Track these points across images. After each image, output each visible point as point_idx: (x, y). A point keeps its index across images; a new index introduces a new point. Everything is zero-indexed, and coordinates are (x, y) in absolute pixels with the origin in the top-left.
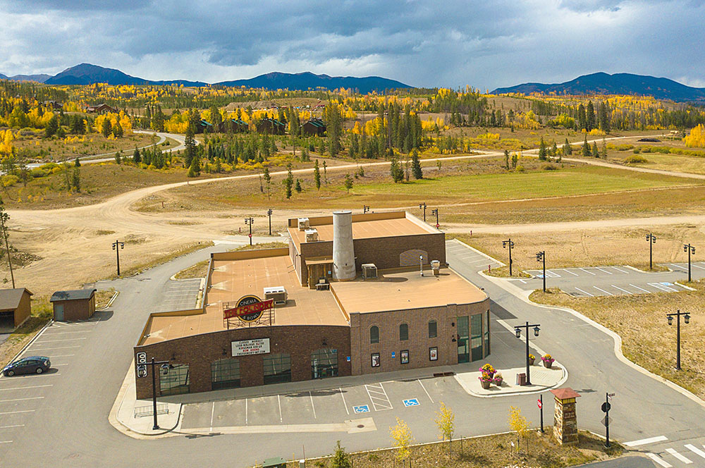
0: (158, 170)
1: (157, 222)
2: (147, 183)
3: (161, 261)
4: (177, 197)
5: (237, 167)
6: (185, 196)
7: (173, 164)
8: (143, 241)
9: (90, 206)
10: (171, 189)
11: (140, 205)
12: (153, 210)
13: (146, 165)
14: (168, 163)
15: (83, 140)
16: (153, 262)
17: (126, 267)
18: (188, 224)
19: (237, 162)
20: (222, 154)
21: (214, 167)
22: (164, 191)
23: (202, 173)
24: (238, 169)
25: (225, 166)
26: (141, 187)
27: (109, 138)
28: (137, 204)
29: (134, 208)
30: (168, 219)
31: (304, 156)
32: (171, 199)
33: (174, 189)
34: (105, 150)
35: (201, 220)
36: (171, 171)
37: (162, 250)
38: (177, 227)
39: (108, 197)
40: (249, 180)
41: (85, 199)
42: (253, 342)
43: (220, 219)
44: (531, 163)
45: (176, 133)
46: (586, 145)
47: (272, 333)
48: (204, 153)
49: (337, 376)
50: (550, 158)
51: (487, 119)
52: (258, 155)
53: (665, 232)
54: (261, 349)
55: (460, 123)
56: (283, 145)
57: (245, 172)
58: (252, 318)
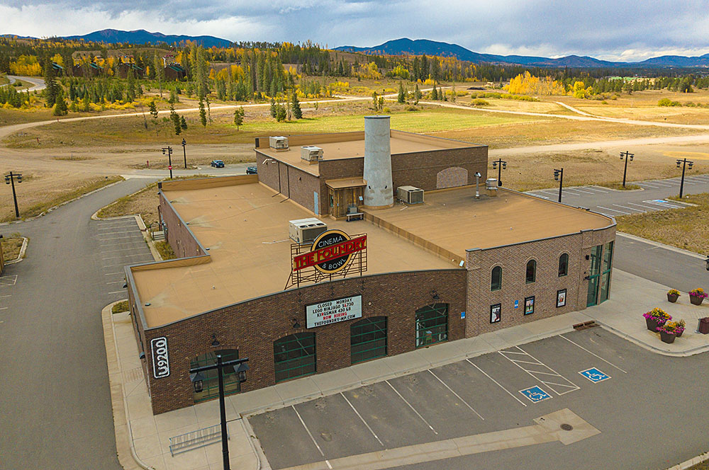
0: (16, 109)
1: (40, 158)
3: (67, 199)
4: (51, 134)
5: (106, 106)
6: (60, 133)
7: (32, 104)
8: (30, 178)
10: (40, 126)
11: (9, 142)
12: (27, 146)
14: (27, 102)
16: (57, 200)
19: (103, 102)
20: (85, 95)
21: (81, 106)
22: (32, 128)
23: (69, 112)
24: (107, 109)
25: (92, 105)
28: (4, 141)
31: (173, 97)
32: (44, 136)
33: (44, 126)
36: (31, 110)
37: (59, 188)
38: (68, 162)
42: (338, 303)
43: (115, 154)
44: (393, 105)
45: (25, 75)
46: (435, 91)
47: (365, 286)
48: (65, 93)
49: (447, 340)
50: (407, 101)
51: (335, 69)
52: (125, 96)
53: (582, 156)
54: (349, 313)
55: (311, 72)
56: (147, 88)
57: (116, 111)
58: (335, 266)
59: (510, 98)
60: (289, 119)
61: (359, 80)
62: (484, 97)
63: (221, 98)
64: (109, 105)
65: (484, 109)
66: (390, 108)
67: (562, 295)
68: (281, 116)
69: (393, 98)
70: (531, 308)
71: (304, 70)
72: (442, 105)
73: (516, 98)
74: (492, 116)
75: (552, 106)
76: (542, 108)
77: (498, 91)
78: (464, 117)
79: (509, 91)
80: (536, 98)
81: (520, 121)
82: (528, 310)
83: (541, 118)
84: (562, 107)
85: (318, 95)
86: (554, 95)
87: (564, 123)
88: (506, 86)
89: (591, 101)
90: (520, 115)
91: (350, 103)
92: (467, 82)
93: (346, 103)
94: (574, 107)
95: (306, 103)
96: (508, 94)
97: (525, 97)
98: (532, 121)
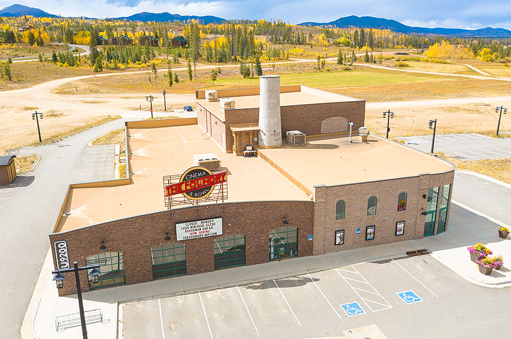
0: (71, 67)
1: (73, 101)
2: (64, 75)
3: (78, 130)
4: (87, 85)
5: (128, 66)
6: (93, 84)
7: (82, 64)
8: (61, 115)
9: (19, 90)
10: (82, 79)
11: (59, 90)
12: (69, 93)
13: (62, 64)
14: (78, 63)
15: (14, 47)
16: (71, 131)
17: (48, 135)
18: (98, 102)
19: (128, 63)
20: (117, 58)
21: (112, 65)
22: (77, 81)
23: (103, 70)
24: (129, 68)
25: (119, 65)
26: (59, 78)
27: (34, 46)
28: (56, 89)
29: (54, 91)
30: (82, 99)
31: (175, 60)
32: (82, 86)
33: (84, 79)
34: (31, 54)
35: (108, 100)
36: (81, 68)
37: (78, 122)
39: (33, 84)
40: (139, 74)
41: (15, 85)
42: (202, 223)
43: (123, 100)
44: (333, 66)
45: (82, 44)
46: (367, 56)
47: (225, 211)
48: (104, 57)
49: (297, 256)
50: (344, 63)
51: (294, 39)
52: (142, 58)
53: (471, 109)
54: (212, 231)
55: (276, 41)
56: (159, 53)
57: (135, 69)
58: (200, 194)
59: (427, 61)
60: (253, 76)
61: (312, 47)
62: (406, 60)
63: (208, 61)
64: (131, 65)
65: (404, 70)
66: (331, 68)
67: (400, 226)
68: (246, 74)
69: (335, 61)
70: (372, 235)
71: (271, 40)
72: (371, 66)
73: (432, 62)
74: (408, 75)
75: (460, 68)
76: (450, 70)
77: (419, 56)
78: (386, 75)
79: (427, 56)
80: (449, 61)
81: (429, 80)
82: (369, 236)
83: (448, 77)
84: (469, 68)
85: (278, 58)
86: (465, 59)
87: (465, 81)
88: (426, 52)
89: (495, 64)
90: (431, 74)
91: (301, 64)
92: (396, 48)
93: (298, 64)
94: (479, 68)
95: (268, 64)
96: (426, 58)
97: (439, 60)
98: (440, 80)
